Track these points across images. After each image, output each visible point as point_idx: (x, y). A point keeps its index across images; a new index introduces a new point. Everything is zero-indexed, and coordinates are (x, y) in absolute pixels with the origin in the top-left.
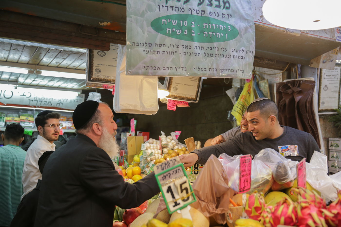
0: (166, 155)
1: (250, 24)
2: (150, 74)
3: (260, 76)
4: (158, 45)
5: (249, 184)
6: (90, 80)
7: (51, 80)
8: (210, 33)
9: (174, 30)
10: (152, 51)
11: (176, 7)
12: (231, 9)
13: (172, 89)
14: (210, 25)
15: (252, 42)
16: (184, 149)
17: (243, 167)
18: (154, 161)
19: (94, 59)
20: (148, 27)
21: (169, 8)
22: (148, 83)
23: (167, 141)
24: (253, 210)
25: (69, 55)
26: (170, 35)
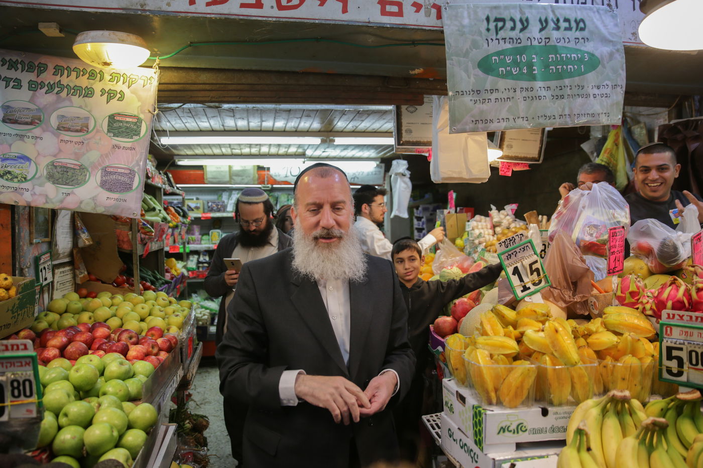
0: (499, 236)
1: (616, 48)
2: (480, 130)
3: (632, 119)
4: (489, 91)
5: (621, 263)
6: (399, 144)
7: (344, 149)
8: (558, 67)
9: (508, 68)
10: (481, 99)
11: (510, 38)
12: (586, 30)
13: (505, 146)
14: (558, 55)
15: (621, 71)
16: (523, 227)
17: (613, 241)
18: (484, 244)
19: (402, 117)
20: (474, 69)
21: (500, 41)
22: (475, 141)
23: (500, 218)
24: (628, 295)
25: (369, 115)
26: (504, 76)
